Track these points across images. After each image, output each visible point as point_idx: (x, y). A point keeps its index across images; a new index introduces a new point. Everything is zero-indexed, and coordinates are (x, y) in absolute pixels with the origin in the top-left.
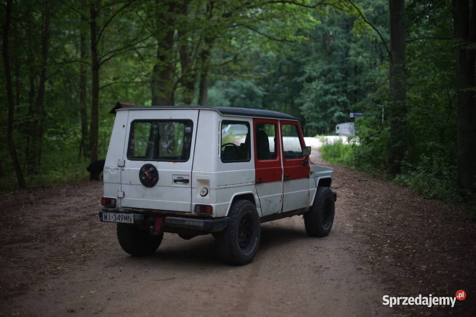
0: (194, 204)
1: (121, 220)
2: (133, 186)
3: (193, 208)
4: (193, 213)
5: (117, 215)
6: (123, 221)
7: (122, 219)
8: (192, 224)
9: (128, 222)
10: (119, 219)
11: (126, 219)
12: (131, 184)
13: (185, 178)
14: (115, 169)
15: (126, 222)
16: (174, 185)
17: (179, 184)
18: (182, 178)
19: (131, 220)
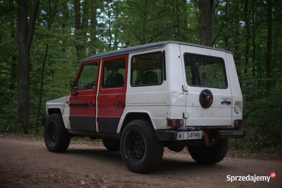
0: (234, 119)
1: (192, 136)
2: (194, 107)
3: (233, 122)
4: (233, 126)
5: (190, 133)
6: (194, 138)
7: (194, 136)
8: (237, 134)
9: (198, 138)
10: (191, 137)
11: (196, 135)
12: (193, 106)
13: (228, 100)
14: (181, 93)
15: (196, 138)
16: (222, 106)
17: (225, 105)
18: (226, 100)
19: (200, 136)
